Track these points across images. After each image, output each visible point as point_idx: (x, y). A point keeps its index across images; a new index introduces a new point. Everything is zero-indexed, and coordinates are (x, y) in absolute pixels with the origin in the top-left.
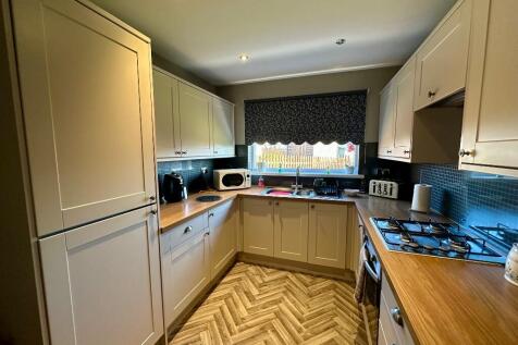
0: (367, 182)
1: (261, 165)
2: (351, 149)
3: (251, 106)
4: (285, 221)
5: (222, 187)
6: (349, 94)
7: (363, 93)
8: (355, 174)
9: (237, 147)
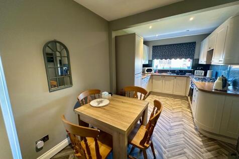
0: (194, 71)
1: (157, 66)
2: (189, 61)
3: (155, 48)
4: (166, 82)
5: (146, 72)
6: (190, 43)
7: (195, 43)
8: (190, 69)
9: (149, 61)
